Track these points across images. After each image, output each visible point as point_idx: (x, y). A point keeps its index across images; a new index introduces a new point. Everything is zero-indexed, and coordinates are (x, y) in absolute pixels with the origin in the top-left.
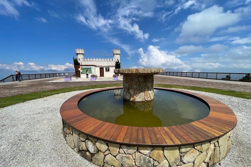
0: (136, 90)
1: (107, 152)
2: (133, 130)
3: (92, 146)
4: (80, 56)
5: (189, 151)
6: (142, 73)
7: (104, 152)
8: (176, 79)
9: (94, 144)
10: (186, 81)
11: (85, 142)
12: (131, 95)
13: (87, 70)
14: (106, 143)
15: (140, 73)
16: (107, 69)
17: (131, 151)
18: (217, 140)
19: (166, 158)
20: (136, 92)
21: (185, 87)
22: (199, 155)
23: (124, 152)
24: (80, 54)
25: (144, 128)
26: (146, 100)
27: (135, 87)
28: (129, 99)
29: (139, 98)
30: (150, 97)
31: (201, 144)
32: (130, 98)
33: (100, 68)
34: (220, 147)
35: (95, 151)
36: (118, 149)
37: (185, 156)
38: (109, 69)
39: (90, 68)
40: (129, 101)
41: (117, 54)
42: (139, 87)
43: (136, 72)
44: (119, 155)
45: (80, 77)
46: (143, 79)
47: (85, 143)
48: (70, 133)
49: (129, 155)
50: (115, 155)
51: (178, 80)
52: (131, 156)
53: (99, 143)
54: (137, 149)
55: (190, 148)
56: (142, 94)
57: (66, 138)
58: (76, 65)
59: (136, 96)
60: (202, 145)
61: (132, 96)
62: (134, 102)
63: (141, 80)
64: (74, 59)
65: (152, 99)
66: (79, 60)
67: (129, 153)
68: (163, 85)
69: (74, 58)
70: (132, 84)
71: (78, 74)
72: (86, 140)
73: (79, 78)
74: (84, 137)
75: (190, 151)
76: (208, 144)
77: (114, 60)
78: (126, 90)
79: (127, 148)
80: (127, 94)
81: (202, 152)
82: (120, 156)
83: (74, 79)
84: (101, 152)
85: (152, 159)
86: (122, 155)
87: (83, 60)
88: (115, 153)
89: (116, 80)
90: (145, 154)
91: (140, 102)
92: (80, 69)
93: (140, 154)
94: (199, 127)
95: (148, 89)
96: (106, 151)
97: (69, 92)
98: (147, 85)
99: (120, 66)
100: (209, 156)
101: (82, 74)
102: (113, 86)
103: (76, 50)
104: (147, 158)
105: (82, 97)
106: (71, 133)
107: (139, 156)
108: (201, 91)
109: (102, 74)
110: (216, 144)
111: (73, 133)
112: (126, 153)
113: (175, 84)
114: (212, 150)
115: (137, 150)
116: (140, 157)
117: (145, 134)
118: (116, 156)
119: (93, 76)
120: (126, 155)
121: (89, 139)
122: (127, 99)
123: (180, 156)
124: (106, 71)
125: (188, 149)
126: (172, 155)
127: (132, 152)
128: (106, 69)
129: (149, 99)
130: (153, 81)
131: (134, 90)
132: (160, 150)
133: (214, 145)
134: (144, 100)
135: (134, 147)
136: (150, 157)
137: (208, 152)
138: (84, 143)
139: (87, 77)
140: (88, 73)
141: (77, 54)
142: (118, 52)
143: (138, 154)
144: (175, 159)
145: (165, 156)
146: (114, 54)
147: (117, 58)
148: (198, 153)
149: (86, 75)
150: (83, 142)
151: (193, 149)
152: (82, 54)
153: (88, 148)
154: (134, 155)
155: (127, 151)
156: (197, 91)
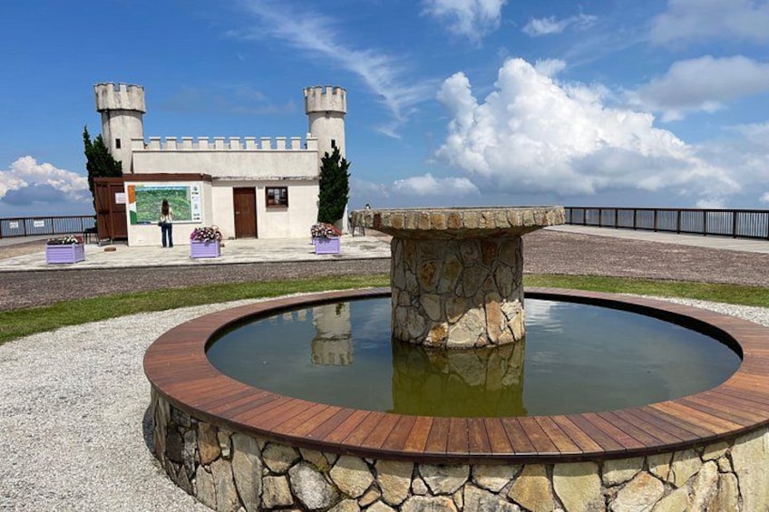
0: (451, 300)
1: (371, 497)
2: (452, 426)
3: (314, 485)
4: (123, 122)
5: (630, 480)
6: (476, 229)
7: (359, 498)
8: (647, 245)
9: (324, 475)
10: (698, 256)
11: (286, 473)
12: (427, 320)
13: (165, 204)
14: (368, 464)
15: (464, 228)
16: (277, 197)
17: (451, 482)
18: (725, 450)
19: (561, 503)
20: (448, 307)
21: (682, 288)
22: (665, 495)
23: (426, 489)
24: (121, 111)
25: (487, 420)
26: (493, 339)
27: (445, 284)
28: (420, 339)
29: (465, 330)
30: (509, 327)
31: (669, 456)
32: (425, 334)
33: (236, 191)
34: (739, 474)
35: (325, 499)
36: (409, 480)
37: (619, 496)
38: (286, 193)
39: (183, 193)
40: (421, 344)
41: (328, 114)
42: (460, 286)
43: (451, 226)
44: (410, 500)
45: (124, 240)
46: (476, 252)
47: (288, 478)
48: (221, 455)
49: (445, 498)
50: (398, 501)
51: (654, 251)
52: (448, 500)
53: (343, 467)
54: (468, 473)
55: (634, 471)
56: (475, 315)
57: (194, 481)
58: (103, 174)
59: (450, 324)
60: (674, 463)
61: (434, 324)
62: (442, 350)
63: (470, 257)
64: (87, 142)
65: (518, 335)
66: (118, 146)
67: (444, 491)
68: (573, 280)
69: (86, 136)
70: (432, 276)
71: (111, 226)
72: (293, 464)
73: (120, 247)
74: (283, 455)
75: (636, 481)
76: (693, 460)
77: (312, 146)
78: (406, 298)
79: (438, 473)
80: (412, 317)
81: (674, 487)
82: (416, 502)
83: (96, 255)
84: (350, 498)
85: (515, 507)
86: (421, 498)
87: (139, 146)
88: (398, 496)
89: (329, 257)
90: (494, 489)
91: (469, 349)
92: (121, 198)
93: (479, 491)
94: (676, 413)
95: (501, 295)
96: (366, 492)
97: (105, 317)
98: (494, 276)
99: (345, 176)
100: (699, 500)
101: (134, 222)
102: (322, 289)
103: (99, 90)
104: (502, 502)
105: (210, 334)
106: (226, 453)
107: (476, 497)
108: (759, 305)
109: (246, 225)
110: (724, 462)
111: (232, 452)
112: (433, 490)
113: (639, 271)
114: (709, 481)
115: (470, 478)
116: (480, 499)
117: (494, 433)
118: (401, 504)
119: (206, 236)
120: (433, 499)
121: (307, 461)
122: (410, 338)
123: (605, 495)
124: (268, 205)
125: (629, 473)
126: (579, 489)
127: (453, 486)
128: (269, 197)
129: (505, 337)
130: (518, 259)
131: (443, 298)
132: (539, 475)
133: (716, 467)
134: (483, 339)
135: (459, 469)
136: (512, 501)
137: (695, 488)
138: (282, 479)
139: (167, 241)
140: (169, 220)
141: (107, 113)
142: (335, 101)
143: (471, 491)
144: (590, 504)
145: (556, 497)
146: (313, 115)
147: (330, 132)
148: (661, 488)
149: (160, 228)
150: (279, 475)
151: (645, 473)
152: (134, 112)
153: (299, 496)
154: (459, 495)
155: (437, 484)
156: (738, 307)
